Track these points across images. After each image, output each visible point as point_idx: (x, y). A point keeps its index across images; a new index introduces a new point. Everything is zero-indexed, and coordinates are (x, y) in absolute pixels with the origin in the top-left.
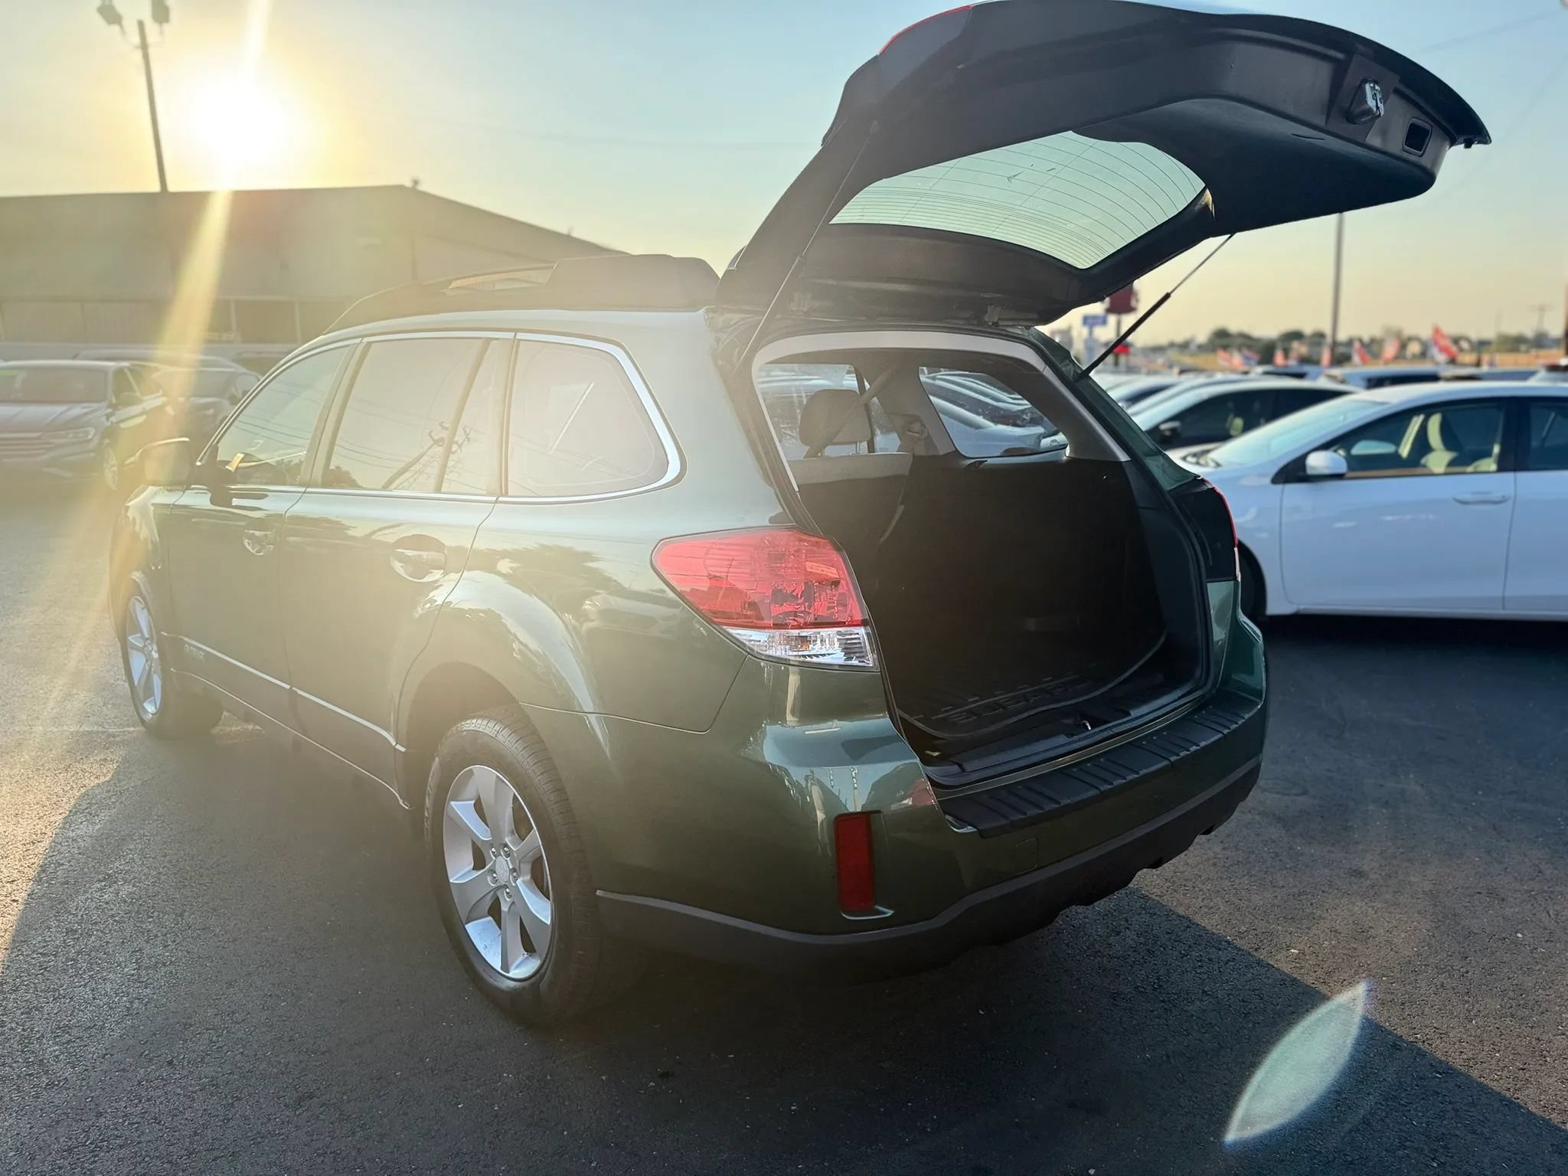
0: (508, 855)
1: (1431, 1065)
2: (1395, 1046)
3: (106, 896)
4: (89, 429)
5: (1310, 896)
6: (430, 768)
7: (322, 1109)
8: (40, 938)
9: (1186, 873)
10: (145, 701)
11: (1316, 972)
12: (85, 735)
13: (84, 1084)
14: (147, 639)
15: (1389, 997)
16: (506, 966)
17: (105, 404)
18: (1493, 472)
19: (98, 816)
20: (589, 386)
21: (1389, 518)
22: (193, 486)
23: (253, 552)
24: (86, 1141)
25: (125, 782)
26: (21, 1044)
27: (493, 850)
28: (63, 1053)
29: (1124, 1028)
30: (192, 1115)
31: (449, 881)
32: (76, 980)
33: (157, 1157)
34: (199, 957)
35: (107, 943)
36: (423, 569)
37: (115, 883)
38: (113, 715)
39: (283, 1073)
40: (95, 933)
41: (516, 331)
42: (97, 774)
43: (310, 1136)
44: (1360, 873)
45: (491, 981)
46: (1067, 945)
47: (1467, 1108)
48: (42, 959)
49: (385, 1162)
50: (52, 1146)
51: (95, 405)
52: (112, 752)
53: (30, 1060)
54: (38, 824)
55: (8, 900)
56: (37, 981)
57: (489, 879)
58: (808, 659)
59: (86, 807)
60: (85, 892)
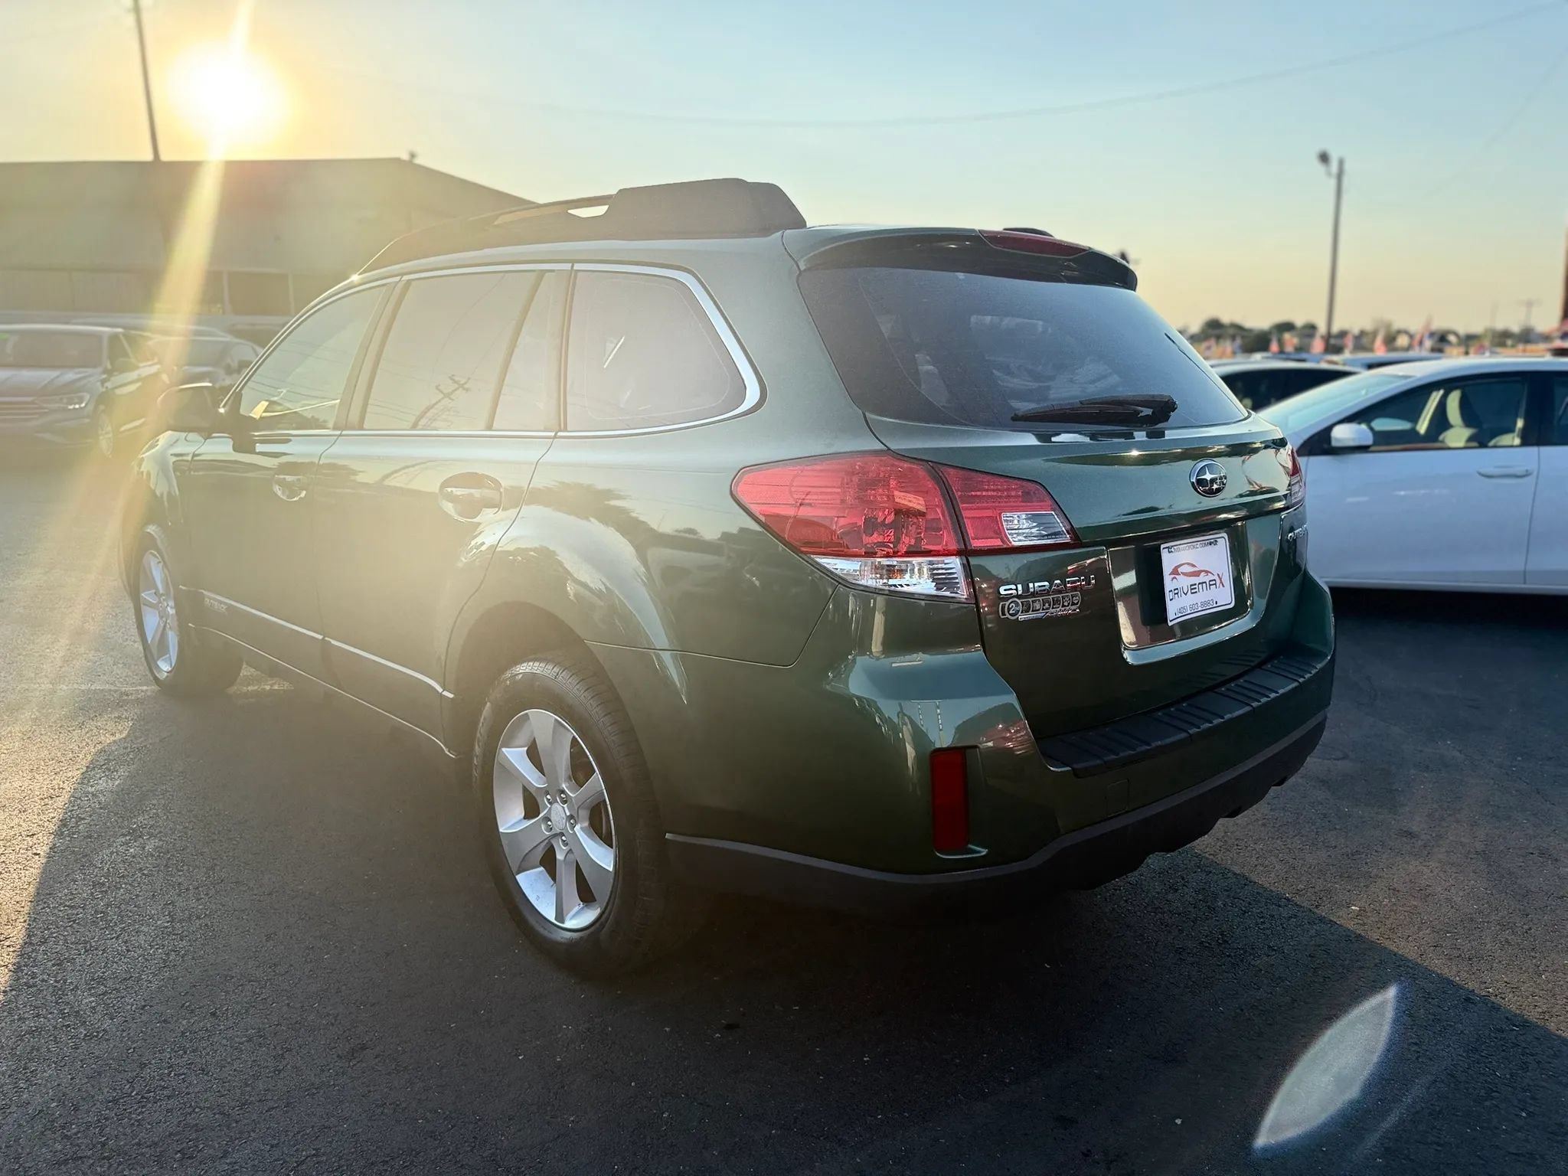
0: (565, 802)
1: (1507, 1018)
2: (1468, 1000)
3: (132, 850)
4: (85, 394)
5: (1363, 856)
6: (480, 712)
7: (377, 1060)
8: (66, 891)
9: (1237, 833)
10: (158, 659)
11: (1379, 928)
12: (97, 693)
13: (124, 1035)
14: (162, 595)
15: (1456, 953)
16: (560, 916)
17: (100, 370)
18: (1517, 446)
19: (117, 771)
20: (619, 341)
21: (1402, 493)
22: (214, 435)
23: (284, 498)
24: (132, 1092)
25: (142, 739)
26: (55, 995)
27: (549, 797)
28: (100, 1004)
29: (1193, 982)
30: (241, 1066)
31: (498, 830)
32: (107, 932)
33: (208, 1108)
34: (235, 910)
35: (137, 896)
36: (473, 508)
37: (140, 837)
38: (125, 674)
39: (332, 1024)
40: (123, 886)
41: (573, 262)
42: (112, 732)
43: (367, 1086)
44: (1410, 834)
45: (545, 933)
46: (1126, 901)
47: (1549, 1060)
48: (70, 912)
49: (448, 1113)
50: (96, 1097)
51: (90, 371)
52: (126, 710)
53: (66, 1011)
54: (54, 779)
55: (30, 853)
56: (66, 933)
57: (543, 827)
58: (900, 588)
59: (103, 763)
60: (110, 846)
